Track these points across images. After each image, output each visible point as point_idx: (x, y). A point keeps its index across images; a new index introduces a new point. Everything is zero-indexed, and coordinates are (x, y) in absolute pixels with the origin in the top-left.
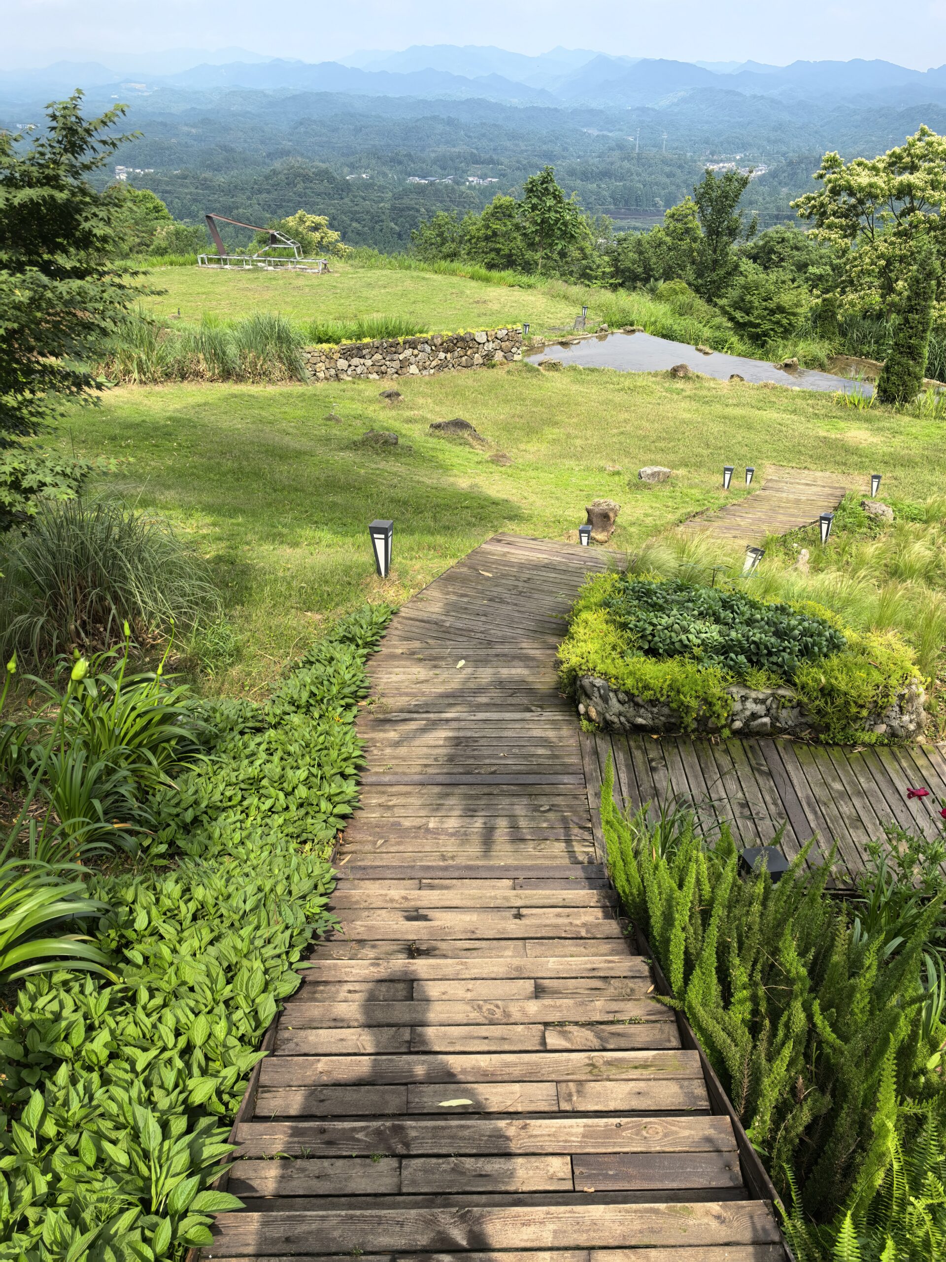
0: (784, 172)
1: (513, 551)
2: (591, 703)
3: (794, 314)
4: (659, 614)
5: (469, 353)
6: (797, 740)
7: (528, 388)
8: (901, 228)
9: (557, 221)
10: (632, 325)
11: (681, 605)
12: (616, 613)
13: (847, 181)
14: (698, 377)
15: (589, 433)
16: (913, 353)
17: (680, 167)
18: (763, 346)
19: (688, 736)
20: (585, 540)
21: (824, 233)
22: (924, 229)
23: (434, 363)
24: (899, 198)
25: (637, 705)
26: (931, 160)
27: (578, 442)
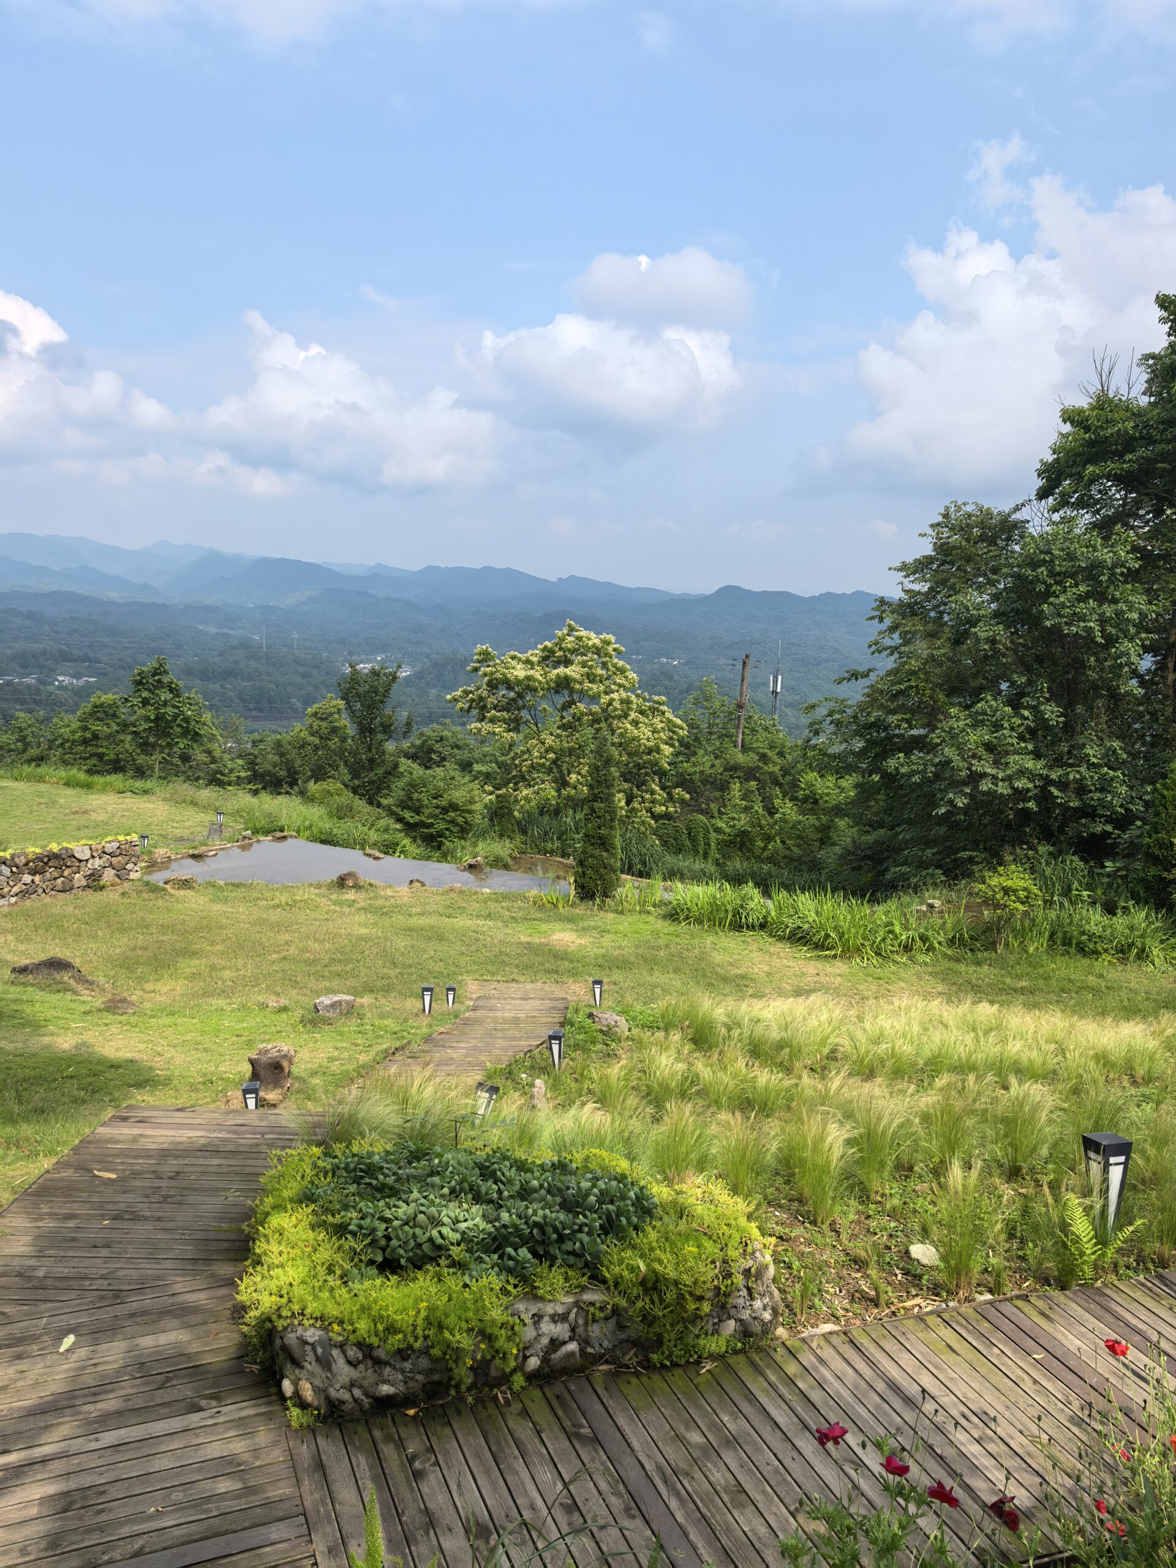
0: (430, 673)
1: (148, 1132)
2: (302, 1374)
3: (470, 812)
4: (393, 1201)
5: (66, 873)
6: (620, 1371)
7: (152, 912)
8: (564, 721)
9: (175, 717)
10: (282, 830)
11: (422, 1181)
12: (327, 1211)
13: (503, 674)
14: (371, 885)
15: (240, 962)
16: (604, 843)
17: (316, 667)
18: (439, 848)
19: (462, 1399)
20: (251, 1103)
21: (486, 727)
22: (588, 721)
23: (16, 889)
24: (557, 692)
25: (378, 1363)
26: (583, 654)
27: (227, 974)
